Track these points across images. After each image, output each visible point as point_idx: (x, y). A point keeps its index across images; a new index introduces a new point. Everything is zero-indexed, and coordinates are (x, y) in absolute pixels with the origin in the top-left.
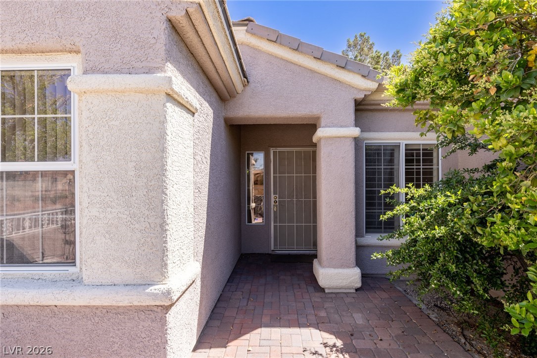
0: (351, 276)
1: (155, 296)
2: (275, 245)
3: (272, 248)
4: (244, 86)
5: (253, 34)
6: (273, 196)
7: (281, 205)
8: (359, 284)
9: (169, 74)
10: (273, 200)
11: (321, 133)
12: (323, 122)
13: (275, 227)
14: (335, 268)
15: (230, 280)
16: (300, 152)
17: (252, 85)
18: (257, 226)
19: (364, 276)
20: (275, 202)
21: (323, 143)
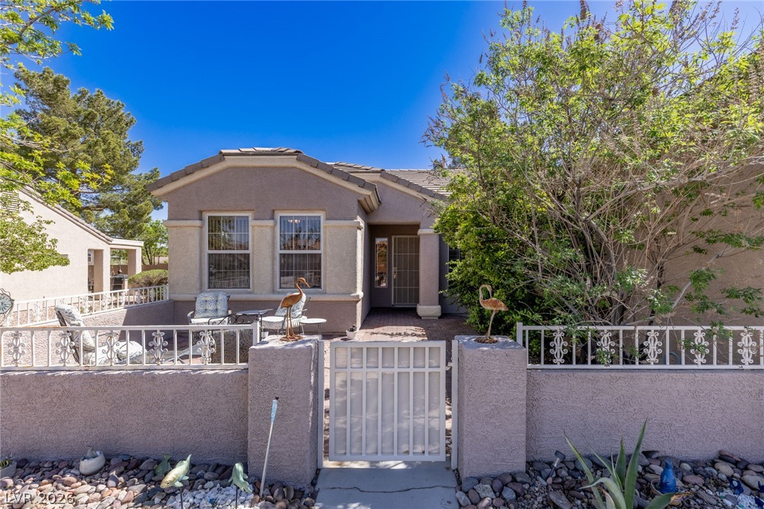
0: (435, 310)
1: (354, 297)
2: (394, 302)
3: (393, 303)
4: (379, 205)
5: (384, 178)
6: (393, 268)
7: (399, 274)
8: (440, 314)
9: (358, 220)
10: (393, 271)
11: (420, 232)
12: (421, 226)
13: (395, 289)
14: (427, 305)
15: (367, 316)
16: (412, 239)
17: (383, 205)
18: (383, 288)
19: (443, 310)
20: (395, 272)
21: (421, 237)
